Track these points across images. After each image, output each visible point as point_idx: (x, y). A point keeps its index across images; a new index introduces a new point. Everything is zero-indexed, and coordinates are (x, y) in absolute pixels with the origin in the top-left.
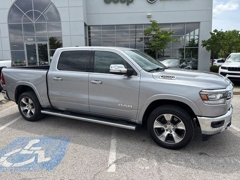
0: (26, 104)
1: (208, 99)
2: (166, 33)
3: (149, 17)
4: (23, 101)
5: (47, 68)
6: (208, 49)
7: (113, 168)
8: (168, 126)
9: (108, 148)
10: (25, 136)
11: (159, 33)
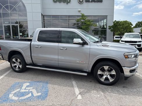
0: (16, 62)
1: (128, 58)
2: (89, 21)
3: (79, 11)
4: (14, 60)
5: (31, 40)
6: (111, 31)
7: (80, 97)
8: (105, 73)
9: (72, 86)
10: (18, 81)
11: (86, 21)
